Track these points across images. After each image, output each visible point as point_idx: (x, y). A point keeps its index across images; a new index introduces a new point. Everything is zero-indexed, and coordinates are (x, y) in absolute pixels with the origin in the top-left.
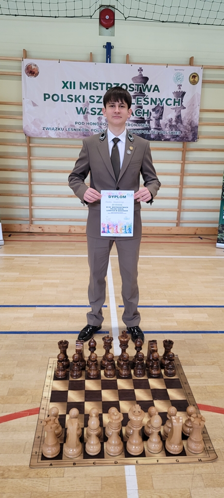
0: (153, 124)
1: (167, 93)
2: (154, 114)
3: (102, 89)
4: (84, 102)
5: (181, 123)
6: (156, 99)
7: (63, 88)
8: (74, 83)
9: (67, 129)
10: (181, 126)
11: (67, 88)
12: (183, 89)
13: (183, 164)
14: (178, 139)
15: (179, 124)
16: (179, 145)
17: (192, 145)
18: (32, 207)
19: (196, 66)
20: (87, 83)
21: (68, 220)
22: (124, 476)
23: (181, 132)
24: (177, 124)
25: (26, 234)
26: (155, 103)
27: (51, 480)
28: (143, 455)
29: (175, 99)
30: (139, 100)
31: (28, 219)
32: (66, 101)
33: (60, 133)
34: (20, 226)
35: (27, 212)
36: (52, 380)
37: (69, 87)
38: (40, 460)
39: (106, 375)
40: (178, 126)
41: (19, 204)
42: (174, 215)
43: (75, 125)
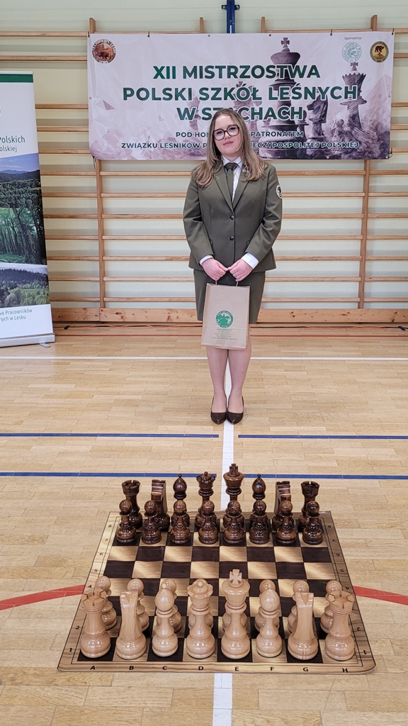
0: (309, 132)
1: (333, 76)
2: (310, 114)
3: (220, 77)
4: (190, 98)
5: (360, 127)
6: (314, 88)
7: (156, 77)
8: (174, 68)
9: (163, 145)
10: (360, 132)
11: (163, 77)
12: (360, 70)
13: (366, 199)
14: (354, 154)
15: (356, 129)
16: (358, 165)
17: (382, 165)
18: (105, 279)
19: (382, 30)
20: (195, 67)
21: (166, 300)
22: (212, 689)
23: (360, 143)
24: (352, 129)
25: (95, 325)
26: (313, 96)
27: (90, 690)
28: (248, 658)
29: (346, 88)
30: (284, 91)
31: (98, 299)
32: (160, 99)
33: (150, 152)
34: (84, 311)
35: (96, 288)
36: (110, 546)
37: (165, 75)
38: (75, 661)
39: (201, 539)
40: (353, 132)
41: (83, 274)
42: (352, 289)
43: (176, 138)
